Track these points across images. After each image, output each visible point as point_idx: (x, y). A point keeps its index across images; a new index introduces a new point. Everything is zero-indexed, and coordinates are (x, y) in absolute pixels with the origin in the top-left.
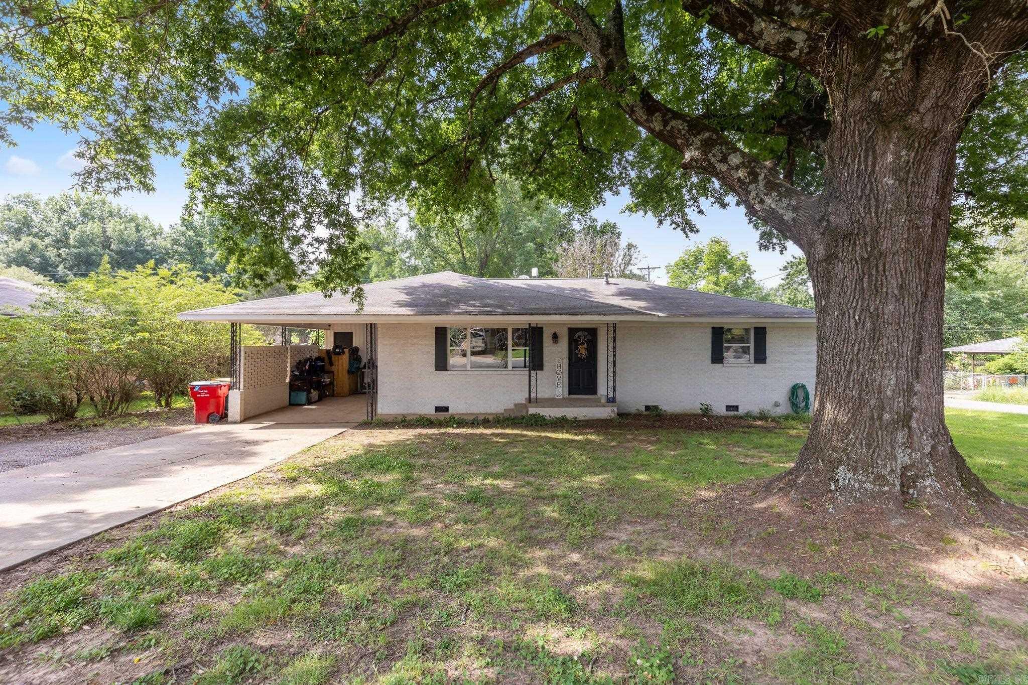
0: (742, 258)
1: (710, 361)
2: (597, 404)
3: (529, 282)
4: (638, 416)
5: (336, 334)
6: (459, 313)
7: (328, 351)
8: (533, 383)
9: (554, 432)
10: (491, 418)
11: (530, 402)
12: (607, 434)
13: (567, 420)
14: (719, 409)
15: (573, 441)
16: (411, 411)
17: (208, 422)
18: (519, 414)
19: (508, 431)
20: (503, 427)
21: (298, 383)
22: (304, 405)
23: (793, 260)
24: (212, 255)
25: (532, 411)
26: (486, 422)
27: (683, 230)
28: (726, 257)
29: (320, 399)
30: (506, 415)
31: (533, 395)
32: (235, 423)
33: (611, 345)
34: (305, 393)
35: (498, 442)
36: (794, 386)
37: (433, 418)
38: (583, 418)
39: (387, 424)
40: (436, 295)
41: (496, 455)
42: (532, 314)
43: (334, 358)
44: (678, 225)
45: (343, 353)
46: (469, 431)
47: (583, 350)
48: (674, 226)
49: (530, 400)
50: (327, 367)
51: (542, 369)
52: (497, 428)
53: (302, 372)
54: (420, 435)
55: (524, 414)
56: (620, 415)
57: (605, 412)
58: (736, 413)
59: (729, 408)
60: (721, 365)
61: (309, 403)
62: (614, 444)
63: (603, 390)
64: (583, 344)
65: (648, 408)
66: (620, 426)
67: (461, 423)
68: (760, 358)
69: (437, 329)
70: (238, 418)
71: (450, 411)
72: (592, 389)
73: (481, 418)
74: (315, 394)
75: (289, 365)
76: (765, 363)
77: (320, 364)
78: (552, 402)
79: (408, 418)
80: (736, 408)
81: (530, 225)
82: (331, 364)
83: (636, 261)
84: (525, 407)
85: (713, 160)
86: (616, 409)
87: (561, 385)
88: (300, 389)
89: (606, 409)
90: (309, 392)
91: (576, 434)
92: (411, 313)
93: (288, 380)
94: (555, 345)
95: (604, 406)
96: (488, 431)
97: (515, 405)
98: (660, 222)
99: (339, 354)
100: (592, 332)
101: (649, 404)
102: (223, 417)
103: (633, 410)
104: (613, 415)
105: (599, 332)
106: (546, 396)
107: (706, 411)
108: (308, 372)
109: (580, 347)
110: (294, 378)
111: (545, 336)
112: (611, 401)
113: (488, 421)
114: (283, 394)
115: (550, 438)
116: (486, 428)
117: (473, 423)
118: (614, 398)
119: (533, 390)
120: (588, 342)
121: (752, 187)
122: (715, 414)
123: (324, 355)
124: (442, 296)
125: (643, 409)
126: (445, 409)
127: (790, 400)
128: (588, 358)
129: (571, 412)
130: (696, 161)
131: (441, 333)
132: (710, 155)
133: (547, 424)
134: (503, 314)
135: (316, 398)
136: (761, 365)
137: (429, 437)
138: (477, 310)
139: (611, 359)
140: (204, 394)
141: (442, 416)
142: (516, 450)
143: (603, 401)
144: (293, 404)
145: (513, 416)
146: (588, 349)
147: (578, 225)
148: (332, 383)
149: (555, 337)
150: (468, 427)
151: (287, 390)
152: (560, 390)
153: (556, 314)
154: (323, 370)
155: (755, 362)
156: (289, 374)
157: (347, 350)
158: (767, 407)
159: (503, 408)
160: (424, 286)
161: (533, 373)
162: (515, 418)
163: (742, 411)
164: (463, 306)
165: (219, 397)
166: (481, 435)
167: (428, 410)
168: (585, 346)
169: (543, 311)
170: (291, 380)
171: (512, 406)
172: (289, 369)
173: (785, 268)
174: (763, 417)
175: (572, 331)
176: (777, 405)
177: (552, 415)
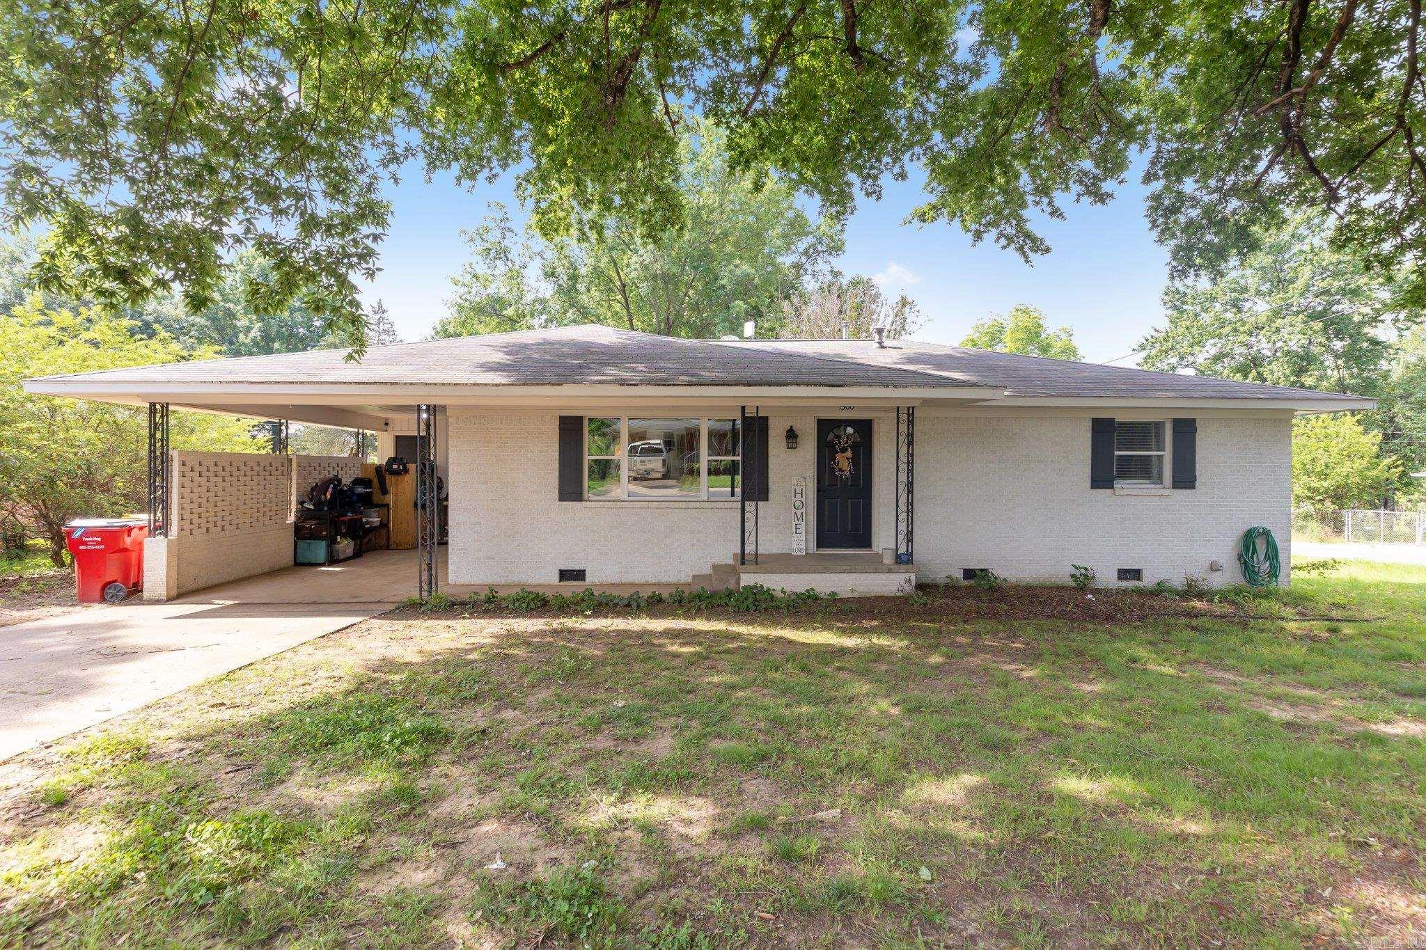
0: (1064, 337)
1: (1089, 484)
2: (875, 565)
3: (739, 345)
4: (950, 589)
5: (398, 439)
6: (600, 382)
7: (378, 469)
8: (750, 525)
9: (796, 625)
10: (665, 595)
11: (743, 563)
12: (910, 633)
13: (816, 598)
14: (1107, 578)
15: (843, 651)
16: (515, 578)
17: (103, 599)
18: (720, 587)
19: (700, 625)
20: (688, 615)
21: (311, 524)
22: (322, 565)
23: (1155, 334)
24: (248, 330)
25: (747, 579)
26: (655, 604)
27: (1021, 249)
28: (1038, 335)
29: (357, 554)
30: (697, 588)
31: (750, 549)
32: (157, 602)
33: (904, 450)
34: (323, 544)
35: (676, 656)
36: (1249, 531)
37: (549, 594)
38: (850, 595)
39: (454, 607)
40: (566, 356)
41: (669, 697)
42: (749, 385)
43: (389, 479)
44: (1010, 239)
45: (406, 471)
46: (619, 624)
47: (844, 462)
48: (1003, 241)
49: (743, 558)
50: (377, 497)
51: (766, 499)
52: (675, 616)
53: (318, 504)
54: (511, 635)
55: (732, 586)
56: (920, 587)
57: (892, 583)
58: (1136, 583)
59: (1124, 574)
60: (1109, 491)
61: (332, 560)
62: (936, 659)
63: (884, 537)
64: (844, 450)
65: (969, 574)
66: (930, 613)
67: (604, 605)
68: (1185, 478)
69: (563, 420)
70: (162, 592)
71: (589, 578)
72: (863, 538)
73: (645, 593)
74: (345, 546)
75: (294, 490)
76: (1194, 487)
77: (360, 490)
78: (785, 563)
79: (502, 593)
80: (1136, 574)
81: (738, 272)
82: (385, 491)
83: (914, 327)
84: (731, 571)
86: (913, 578)
87: (803, 529)
88: (313, 536)
89: (892, 576)
90: (332, 542)
91: (844, 632)
92: (504, 381)
93: (291, 519)
94: (792, 452)
95: (890, 571)
96: (658, 625)
97: (715, 567)
98: (978, 235)
99: (397, 473)
100: (864, 428)
101: (972, 567)
102: (132, 591)
103: (940, 577)
104: (909, 589)
105: (875, 427)
106: (774, 550)
107: (1083, 582)
108: (331, 503)
109: (839, 456)
110: (303, 515)
111: (772, 433)
112: (904, 560)
113: (660, 600)
114: (281, 545)
115: (790, 642)
116: (653, 615)
117: (629, 605)
118: (910, 555)
119: (750, 539)
120: (855, 447)
122: (1100, 586)
123: (372, 475)
124: (575, 356)
125: (960, 575)
126: (579, 575)
127: (1240, 557)
128: (854, 477)
129: (826, 583)
131: (571, 428)
133: (778, 608)
134: (690, 385)
135: (350, 552)
136: (1189, 491)
137: (524, 640)
138: (637, 377)
139: (903, 477)
140: (93, 544)
141: (571, 589)
142: (716, 679)
143: (888, 559)
144: (300, 564)
145: (708, 589)
146: (855, 461)
147: (813, 282)
148: (384, 525)
149: (792, 435)
150: (618, 614)
151: (290, 536)
152: (801, 540)
153: (798, 384)
154: (367, 501)
155: (1174, 487)
156: (294, 507)
157: (412, 467)
158: (1197, 571)
159: (691, 573)
160: (545, 343)
161: (750, 506)
162: (714, 594)
163: (1148, 581)
164: (612, 372)
165: (126, 550)
166: (641, 635)
167: (544, 577)
168: (849, 454)
169: (771, 378)
170: (298, 518)
171: (707, 570)
172: (294, 498)
173: (1142, 347)
174: (1192, 591)
175: (826, 427)
176: (1214, 568)
177: (787, 589)
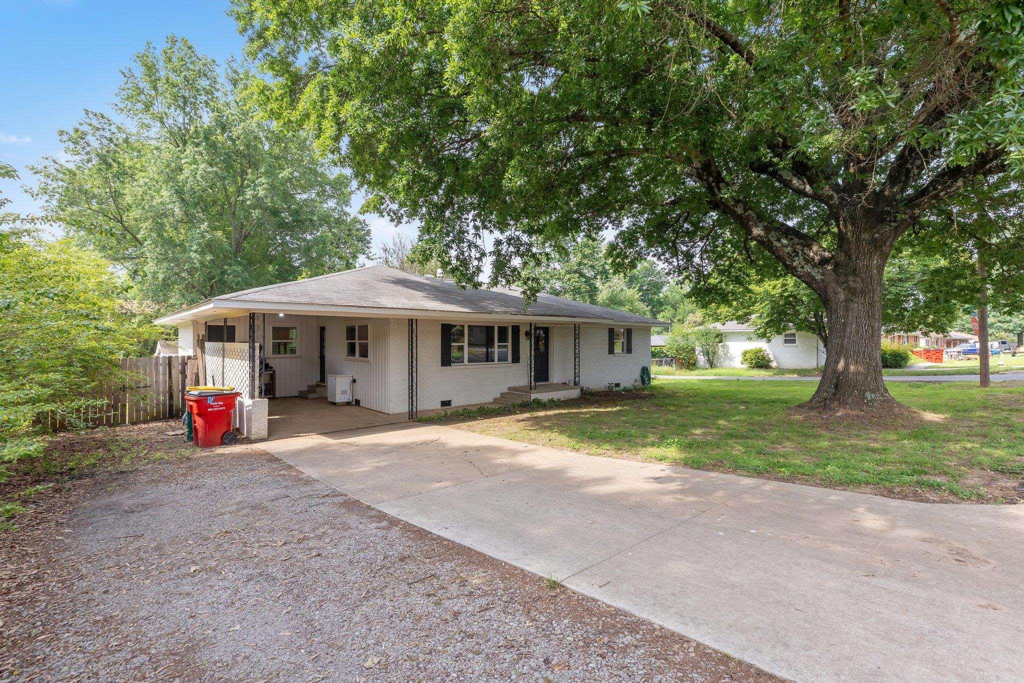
1: (607, 352)
16: (422, 407)
25: (534, 396)
36: (643, 367)
47: (542, 345)
51: (518, 361)
57: (575, 393)
60: (612, 355)
63: (552, 376)
64: (542, 340)
68: (630, 349)
69: (442, 325)
70: (264, 433)
71: (453, 404)
72: (545, 376)
76: (632, 353)
85: (772, 239)
87: (530, 374)
94: (527, 341)
95: (575, 388)
100: (547, 331)
104: (580, 395)
105: (550, 331)
107: (611, 389)
109: (540, 343)
111: (521, 333)
112: (577, 384)
120: (545, 339)
121: (796, 258)
126: (449, 403)
127: (641, 376)
128: (544, 351)
129: (556, 395)
130: (761, 237)
131: (446, 330)
132: (770, 236)
139: (576, 352)
143: (572, 384)
149: (527, 334)
152: (528, 378)
155: (628, 353)
158: (632, 383)
159: (493, 398)
163: (622, 387)
167: (437, 405)
168: (542, 342)
175: (537, 329)
176: (636, 381)
177: (546, 398)
